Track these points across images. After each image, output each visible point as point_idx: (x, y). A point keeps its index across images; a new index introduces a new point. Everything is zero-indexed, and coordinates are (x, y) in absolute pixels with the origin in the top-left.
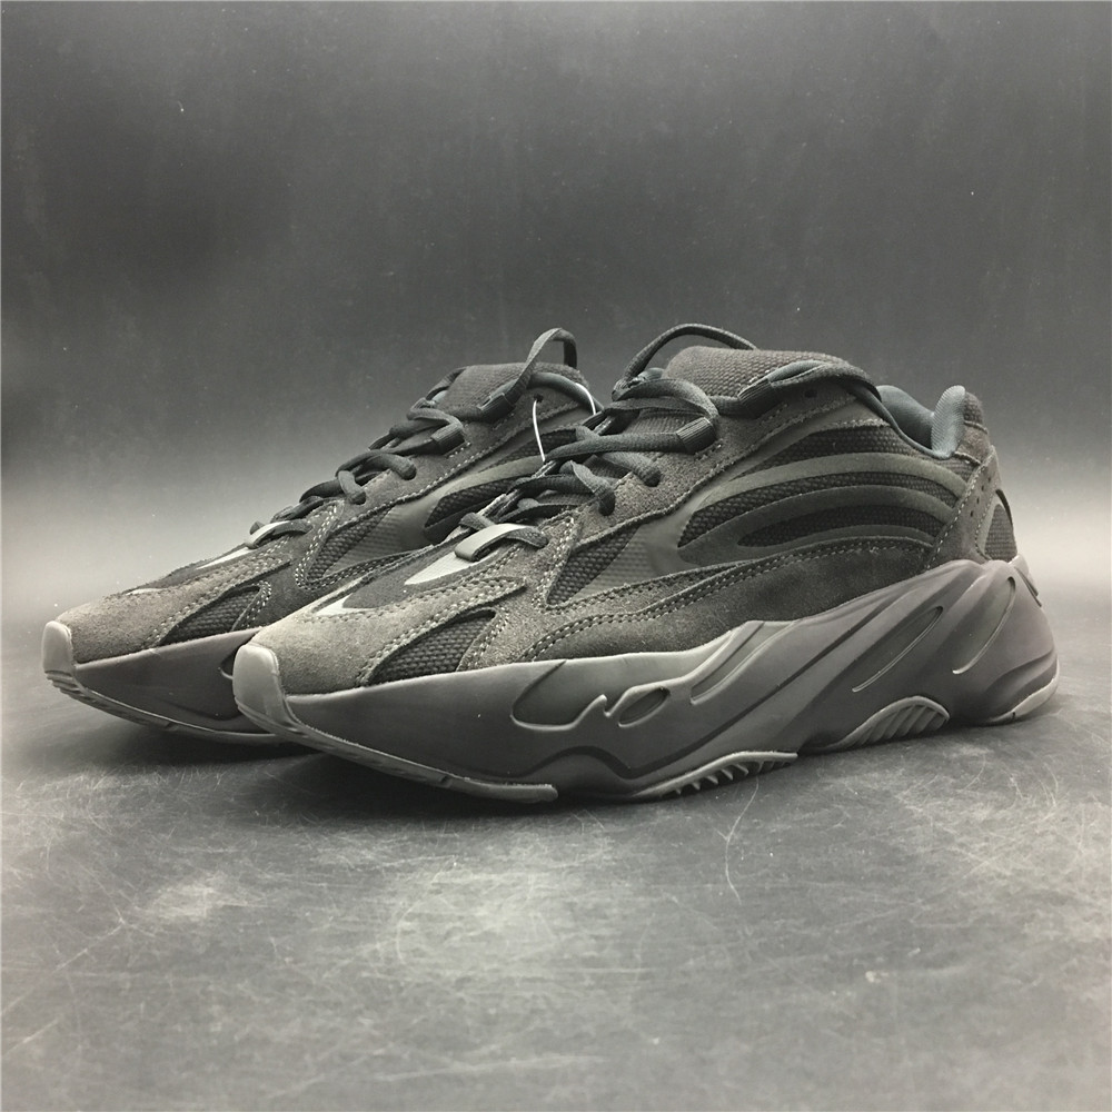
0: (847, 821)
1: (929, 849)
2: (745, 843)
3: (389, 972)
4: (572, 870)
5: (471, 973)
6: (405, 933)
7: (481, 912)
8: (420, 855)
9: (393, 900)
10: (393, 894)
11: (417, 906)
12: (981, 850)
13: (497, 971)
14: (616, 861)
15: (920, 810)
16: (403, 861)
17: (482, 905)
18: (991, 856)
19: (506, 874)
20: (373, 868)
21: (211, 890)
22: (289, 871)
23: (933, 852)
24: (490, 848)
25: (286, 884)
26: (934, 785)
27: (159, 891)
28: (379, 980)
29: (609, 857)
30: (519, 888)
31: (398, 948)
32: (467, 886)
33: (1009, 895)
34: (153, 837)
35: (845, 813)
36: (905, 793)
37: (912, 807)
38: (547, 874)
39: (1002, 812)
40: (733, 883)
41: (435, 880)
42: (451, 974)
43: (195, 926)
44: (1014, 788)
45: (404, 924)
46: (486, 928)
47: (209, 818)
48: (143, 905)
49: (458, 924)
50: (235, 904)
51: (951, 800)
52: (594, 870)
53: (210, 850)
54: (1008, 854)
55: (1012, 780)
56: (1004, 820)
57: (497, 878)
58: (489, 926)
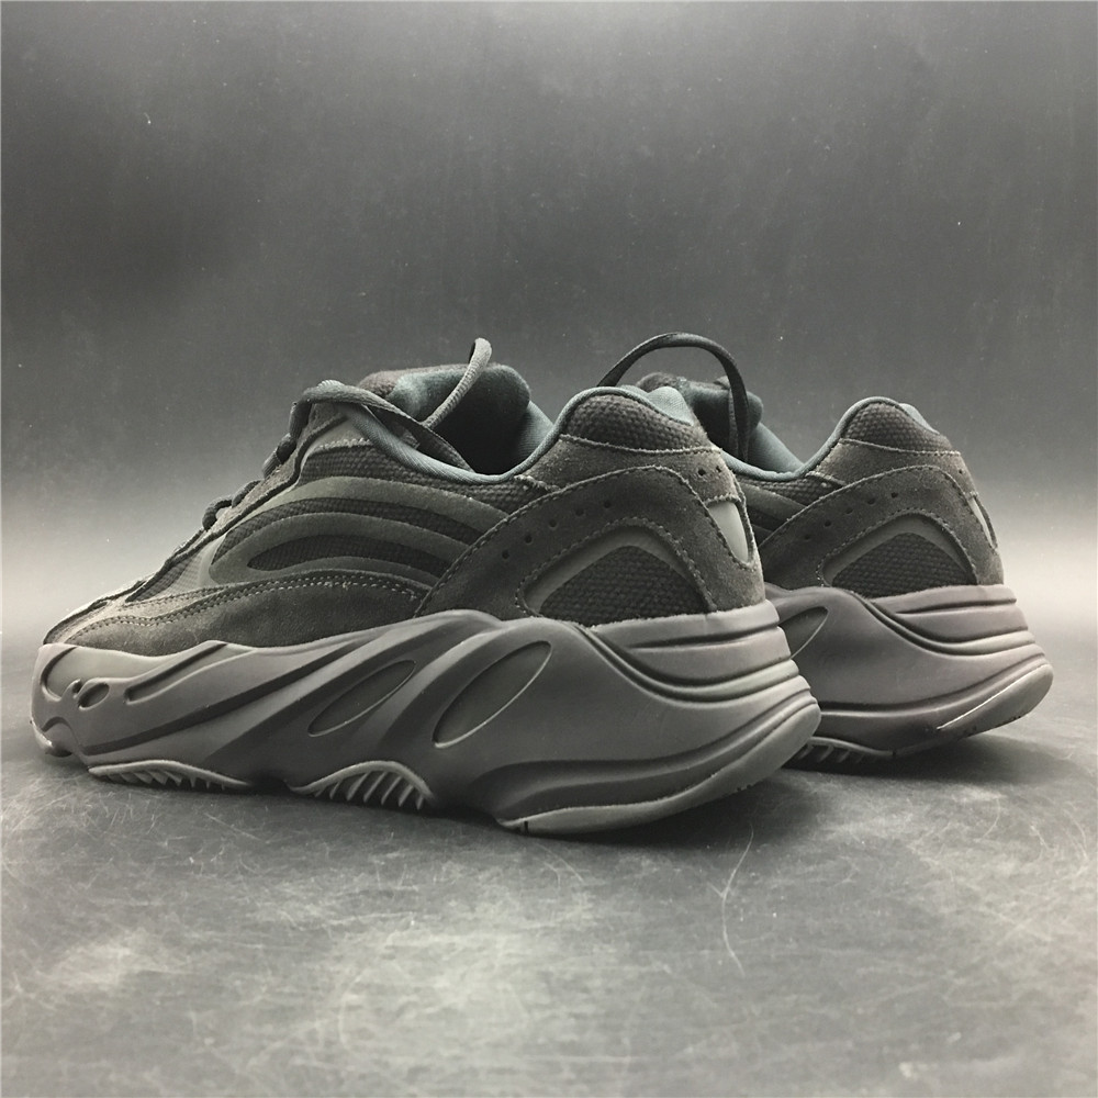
0: (856, 875)
1: (953, 908)
2: (744, 900)
3: (329, 1058)
4: (548, 932)
5: (426, 1062)
6: (351, 1008)
7: (440, 983)
8: (373, 911)
9: (338, 967)
10: (339, 959)
11: (367, 972)
12: (1012, 910)
13: (457, 1058)
14: (597, 920)
15: (937, 863)
16: (353, 918)
17: (442, 973)
18: (1026, 917)
19: (472, 935)
20: (318, 927)
21: (127, 952)
22: (222, 929)
23: (958, 913)
24: (453, 903)
25: (216, 945)
26: (948, 833)
27: (68, 952)
28: (316, 1068)
29: (588, 916)
30: (485, 953)
31: (341, 1026)
32: (426, 950)
33: (1052, 965)
34: (71, 887)
35: (853, 865)
36: (917, 842)
37: (928, 860)
38: (518, 936)
39: (1029, 865)
40: (734, 949)
41: (389, 942)
42: (403, 1062)
43: (103, 996)
44: (1037, 838)
45: (351, 998)
46: (446, 1003)
47: (136, 865)
48: (47, 968)
49: (414, 998)
50: (153, 970)
51: (970, 850)
52: (572, 932)
53: (133, 902)
54: (1044, 916)
55: (1033, 828)
56: (1032, 875)
57: (460, 941)
58: (449, 1001)
